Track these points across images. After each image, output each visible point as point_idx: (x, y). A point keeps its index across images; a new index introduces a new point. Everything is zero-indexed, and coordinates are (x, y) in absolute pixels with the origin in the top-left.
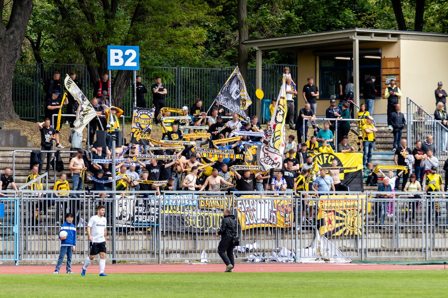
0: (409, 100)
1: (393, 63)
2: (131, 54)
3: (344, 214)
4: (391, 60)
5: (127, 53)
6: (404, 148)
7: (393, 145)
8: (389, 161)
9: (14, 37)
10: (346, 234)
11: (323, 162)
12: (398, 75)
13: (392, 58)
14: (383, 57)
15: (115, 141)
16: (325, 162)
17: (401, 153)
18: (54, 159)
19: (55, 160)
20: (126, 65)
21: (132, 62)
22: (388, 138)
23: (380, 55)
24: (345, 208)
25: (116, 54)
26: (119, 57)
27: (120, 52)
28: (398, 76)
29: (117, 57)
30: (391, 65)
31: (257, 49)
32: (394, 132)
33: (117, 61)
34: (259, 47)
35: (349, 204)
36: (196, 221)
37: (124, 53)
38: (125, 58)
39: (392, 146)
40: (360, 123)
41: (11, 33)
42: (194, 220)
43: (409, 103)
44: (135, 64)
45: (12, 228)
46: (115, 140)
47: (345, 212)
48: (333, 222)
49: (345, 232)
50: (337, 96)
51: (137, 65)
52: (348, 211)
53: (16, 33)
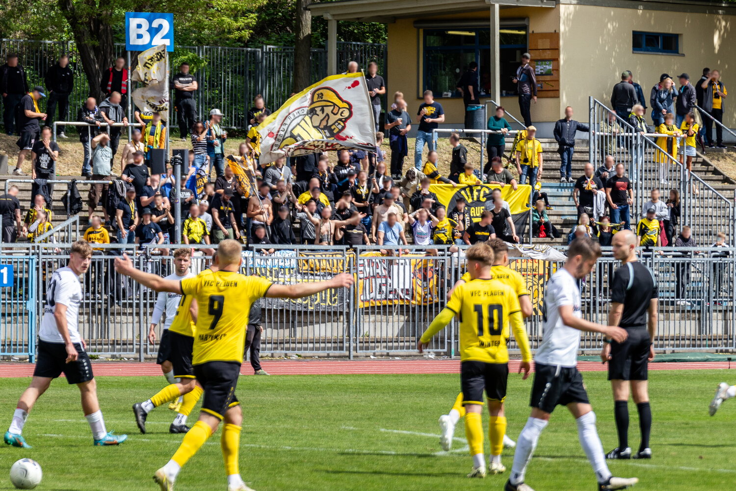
0: (592, 101)
1: (548, 41)
4: (544, 36)
6: (589, 178)
7: (561, 172)
8: (563, 198)
11: (473, 199)
12: (556, 60)
13: (546, 34)
14: (530, 31)
15: (179, 166)
16: (475, 198)
17: (585, 185)
18: (67, 193)
19: (69, 194)
20: (153, 43)
21: (163, 38)
22: (550, 160)
23: (525, 28)
25: (139, 26)
26: (143, 31)
27: (145, 23)
28: (555, 62)
29: (140, 31)
30: (545, 44)
31: (330, 17)
32: (561, 151)
33: (140, 36)
34: (333, 15)
35: (522, 266)
37: (150, 23)
39: (558, 174)
40: (519, 137)
43: (592, 106)
44: (167, 42)
45: (26, 303)
46: (180, 163)
50: (452, 93)
51: (171, 43)
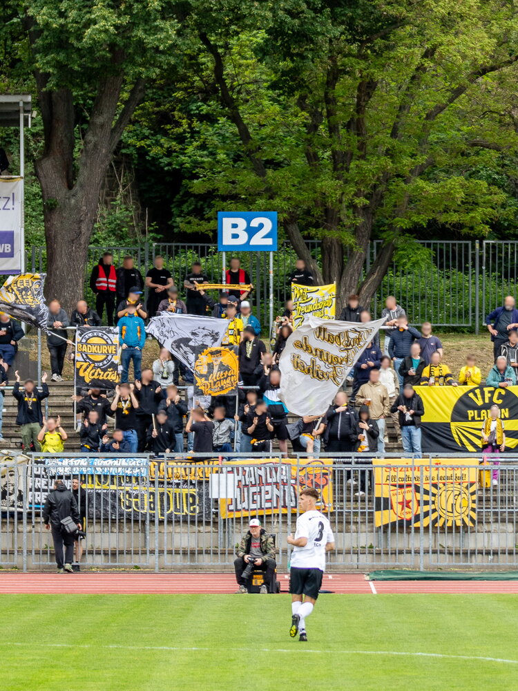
2: (261, 226)
3: (434, 490)
5: (255, 223)
9: (77, 201)
10: (439, 524)
16: (487, 401)
20: (252, 243)
21: (264, 237)
24: (436, 481)
25: (235, 226)
27: (242, 223)
29: (235, 231)
33: (235, 236)
35: (442, 473)
36: (142, 500)
37: (249, 223)
38: (251, 232)
41: (73, 195)
42: (139, 500)
44: (269, 242)
47: (435, 486)
48: (414, 505)
49: (435, 521)
51: (273, 242)
52: (441, 485)
53: (79, 195)
